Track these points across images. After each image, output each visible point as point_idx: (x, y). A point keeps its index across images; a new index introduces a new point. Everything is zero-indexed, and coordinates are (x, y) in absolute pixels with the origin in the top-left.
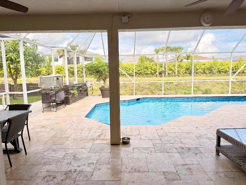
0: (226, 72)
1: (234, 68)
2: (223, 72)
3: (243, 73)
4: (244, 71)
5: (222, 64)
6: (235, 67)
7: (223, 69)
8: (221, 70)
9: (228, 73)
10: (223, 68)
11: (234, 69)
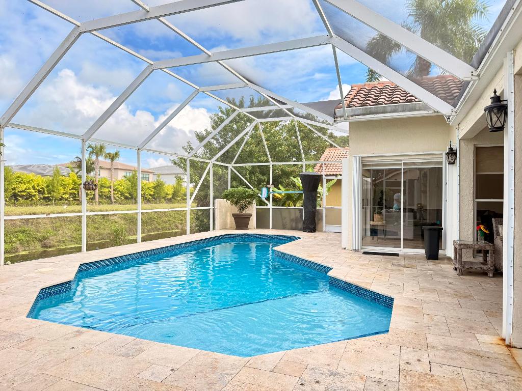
0: (29, 197)
1: (46, 190)
2: (22, 196)
3: (61, 200)
4: (63, 196)
5: (20, 179)
6: (48, 186)
7: (24, 191)
8: (21, 192)
9: (32, 199)
10: (23, 187)
11: (46, 192)
